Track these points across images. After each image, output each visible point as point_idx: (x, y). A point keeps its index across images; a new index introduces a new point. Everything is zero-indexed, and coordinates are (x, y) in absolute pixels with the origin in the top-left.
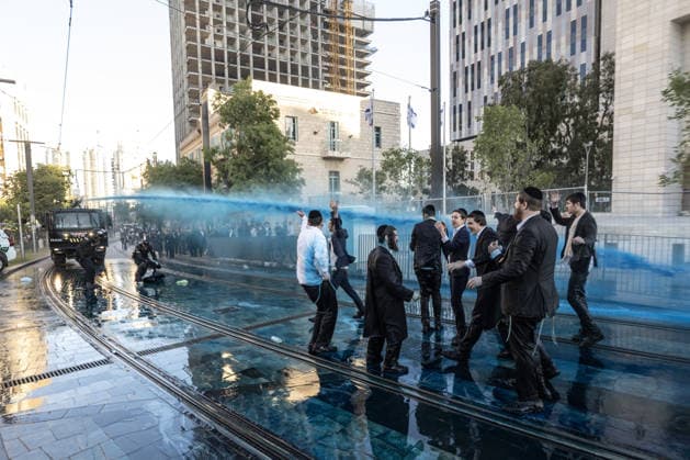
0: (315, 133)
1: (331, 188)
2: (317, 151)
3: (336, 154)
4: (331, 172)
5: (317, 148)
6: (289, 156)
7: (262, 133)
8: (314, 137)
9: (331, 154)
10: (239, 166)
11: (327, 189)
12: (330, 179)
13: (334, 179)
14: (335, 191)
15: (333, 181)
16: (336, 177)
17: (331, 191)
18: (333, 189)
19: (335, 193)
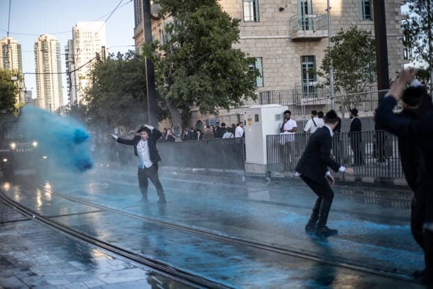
0: (281, 9)
1: (304, 77)
2: (284, 32)
3: (309, 34)
4: (303, 58)
5: (285, 28)
6: (234, 46)
7: (201, 20)
8: (281, 15)
9: (301, 34)
10: (179, 60)
11: (300, 78)
12: (304, 66)
13: (309, 66)
14: (310, 81)
15: (307, 68)
16: (311, 63)
17: (305, 81)
18: (308, 79)
19: (311, 83)
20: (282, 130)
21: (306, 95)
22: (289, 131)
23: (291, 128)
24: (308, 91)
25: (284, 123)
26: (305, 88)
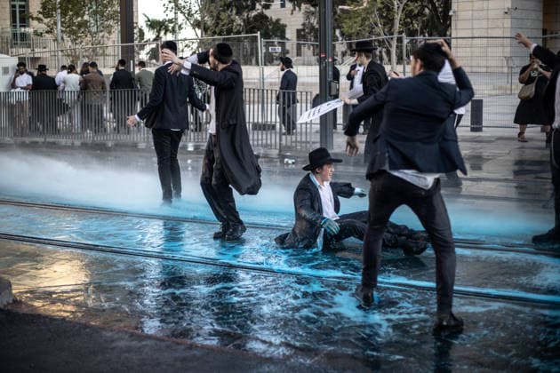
11: (9, 22)
12: (14, 6)
13: (20, 6)
14: (21, 26)
15: (18, 10)
16: (23, 3)
17: (15, 26)
18: (18, 24)
19: (23, 29)
20: (13, 85)
21: (16, 44)
22: (22, 88)
23: (25, 85)
24: (19, 39)
25: (15, 77)
26: (15, 35)
